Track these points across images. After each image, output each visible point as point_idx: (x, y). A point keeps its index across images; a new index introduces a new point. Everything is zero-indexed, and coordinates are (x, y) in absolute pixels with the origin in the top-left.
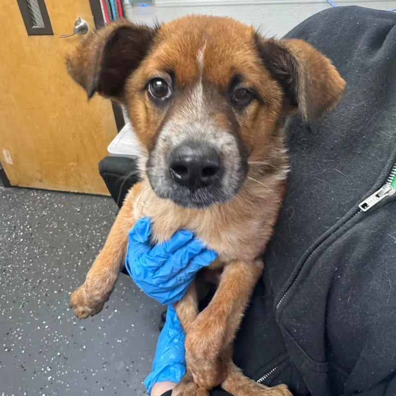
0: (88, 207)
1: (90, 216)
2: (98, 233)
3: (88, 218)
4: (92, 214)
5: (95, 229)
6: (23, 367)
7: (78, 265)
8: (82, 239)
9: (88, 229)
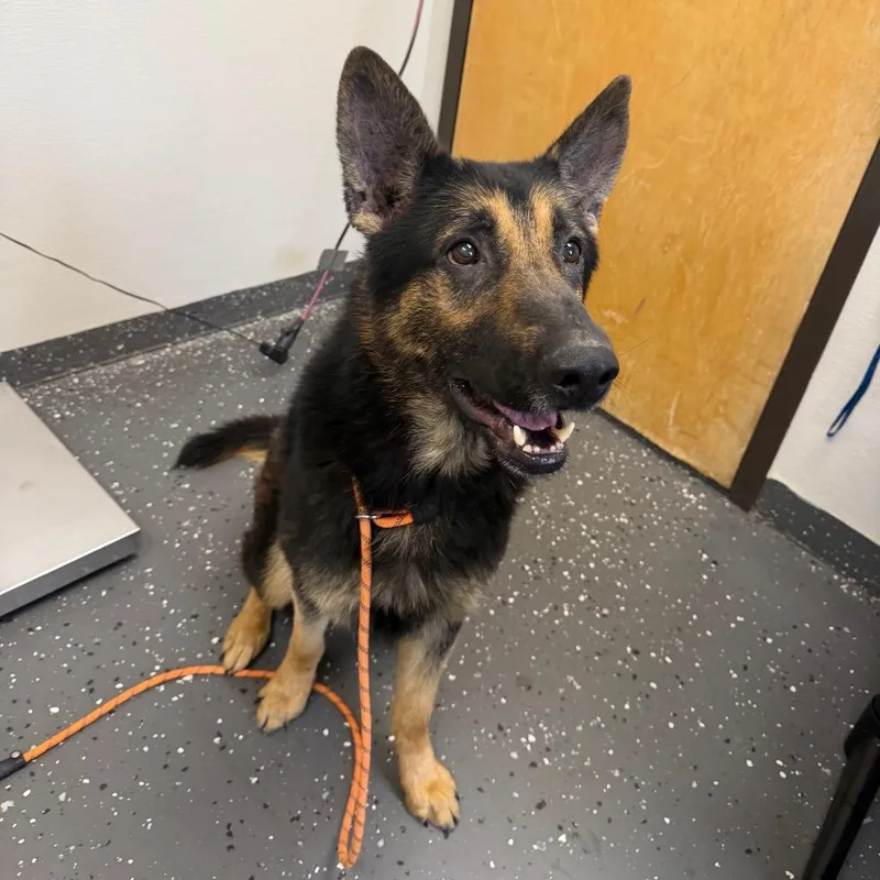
0: (591, 448)
1: (588, 475)
2: (594, 537)
3: (583, 478)
4: (596, 475)
5: (588, 520)
6: (230, 834)
7: (504, 603)
8: (544, 527)
9: (568, 511)
